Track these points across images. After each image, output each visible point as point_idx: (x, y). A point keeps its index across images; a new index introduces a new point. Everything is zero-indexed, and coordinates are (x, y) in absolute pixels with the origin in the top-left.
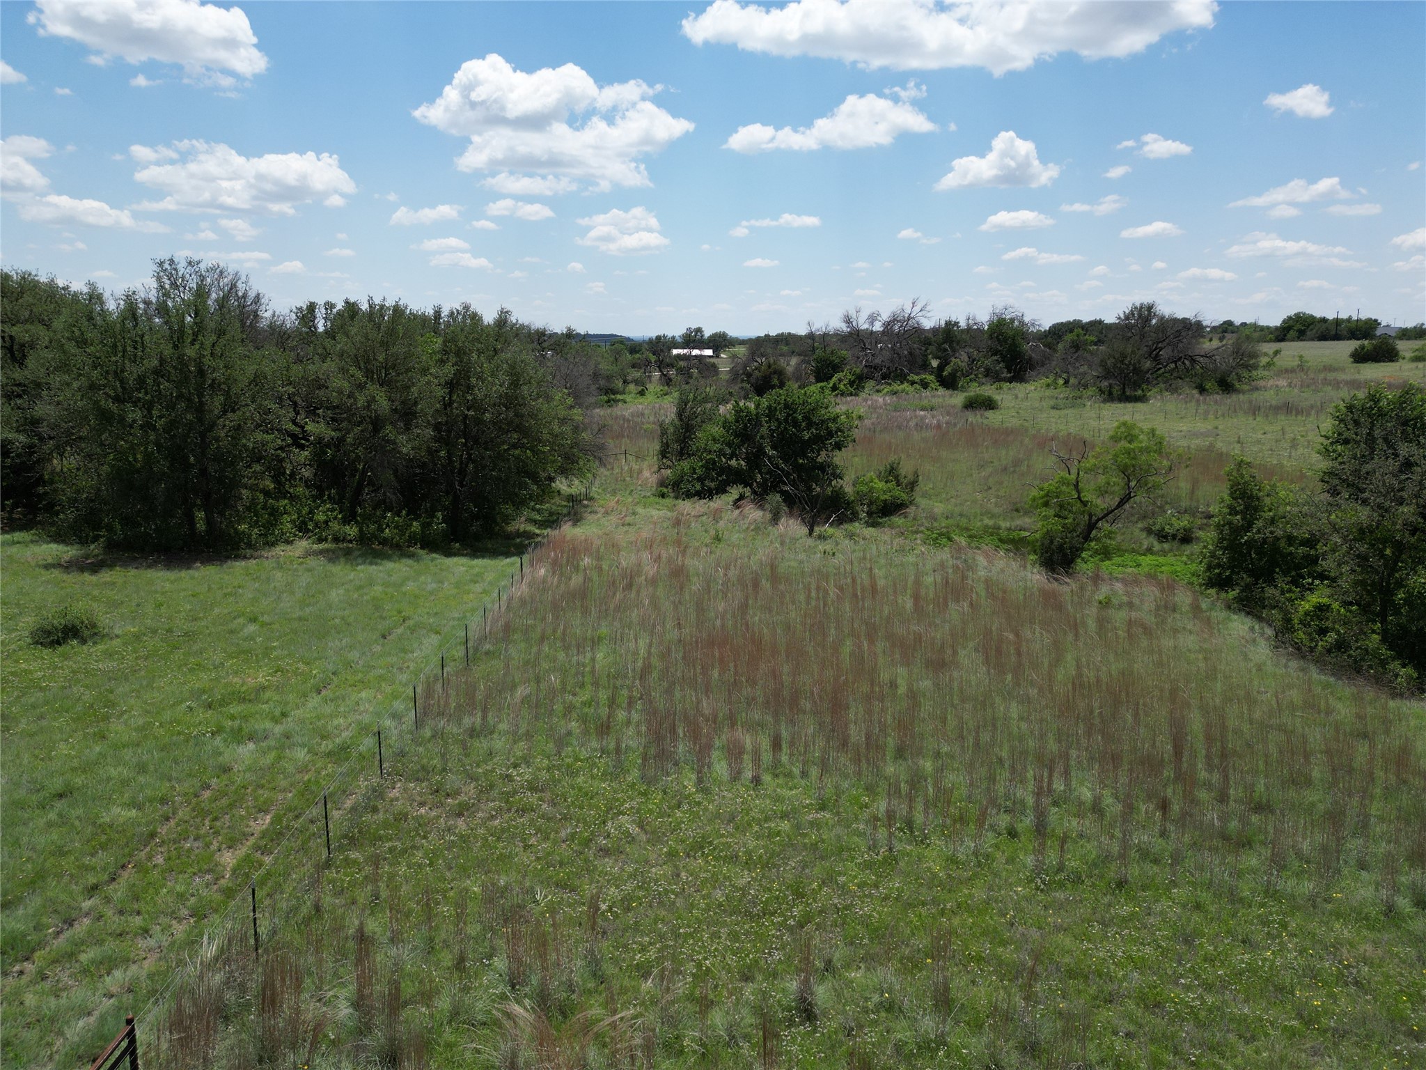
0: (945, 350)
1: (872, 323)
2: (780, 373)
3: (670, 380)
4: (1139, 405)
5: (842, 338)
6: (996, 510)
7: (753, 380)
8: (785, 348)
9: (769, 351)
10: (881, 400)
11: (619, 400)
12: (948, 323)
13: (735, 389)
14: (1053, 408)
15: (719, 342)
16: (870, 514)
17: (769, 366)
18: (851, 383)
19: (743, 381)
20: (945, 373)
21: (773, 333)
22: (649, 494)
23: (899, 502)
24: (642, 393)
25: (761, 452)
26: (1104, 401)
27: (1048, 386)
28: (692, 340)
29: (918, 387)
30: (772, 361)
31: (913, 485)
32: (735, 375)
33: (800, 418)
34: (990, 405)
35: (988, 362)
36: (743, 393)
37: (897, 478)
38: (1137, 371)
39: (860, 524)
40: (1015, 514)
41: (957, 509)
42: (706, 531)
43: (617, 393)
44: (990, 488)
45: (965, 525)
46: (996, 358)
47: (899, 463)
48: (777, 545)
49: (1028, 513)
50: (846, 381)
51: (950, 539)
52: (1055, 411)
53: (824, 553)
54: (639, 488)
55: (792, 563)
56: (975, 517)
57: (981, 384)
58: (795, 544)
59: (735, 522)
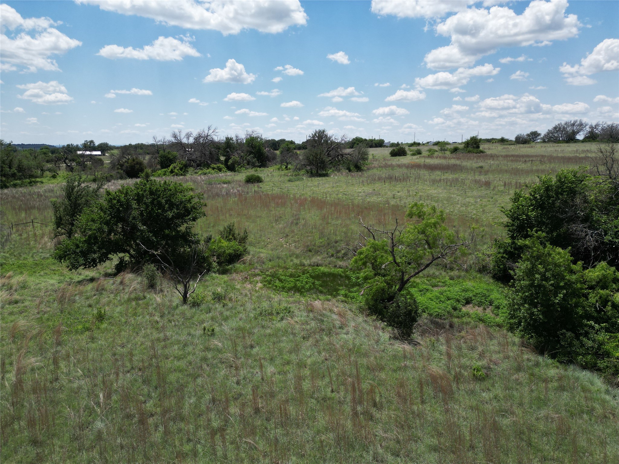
0: (228, 152)
1: (188, 138)
2: (141, 164)
3: (73, 168)
4: (327, 178)
5: (172, 145)
6: (298, 252)
7: (124, 168)
8: (141, 151)
9: (133, 152)
10: (199, 178)
11: (38, 182)
12: (227, 139)
13: (114, 173)
14: (289, 181)
15: (104, 148)
16: (219, 263)
17: (134, 160)
18: (181, 169)
19: (118, 169)
20: (229, 163)
21: (133, 143)
22: (48, 255)
23: (239, 253)
24: (54, 177)
25: (134, 228)
26: (310, 177)
27: (279, 169)
28: (90, 146)
29: (216, 171)
30: (135, 158)
31: (243, 240)
32: (113, 166)
33: (163, 201)
34: (258, 180)
35: (248, 158)
36: (119, 175)
37: (234, 236)
38: (323, 162)
39: (215, 272)
40: (310, 254)
41: (275, 253)
42: (90, 306)
43: (36, 177)
44: (287, 235)
45: (283, 265)
46: (252, 156)
47: (234, 226)
48: (157, 318)
49: (317, 252)
50: (178, 168)
51: (281, 280)
52: (290, 183)
53: (204, 329)
54: (41, 250)
55: (176, 347)
56: (287, 258)
57: (246, 169)
58: (173, 316)
59: (116, 293)
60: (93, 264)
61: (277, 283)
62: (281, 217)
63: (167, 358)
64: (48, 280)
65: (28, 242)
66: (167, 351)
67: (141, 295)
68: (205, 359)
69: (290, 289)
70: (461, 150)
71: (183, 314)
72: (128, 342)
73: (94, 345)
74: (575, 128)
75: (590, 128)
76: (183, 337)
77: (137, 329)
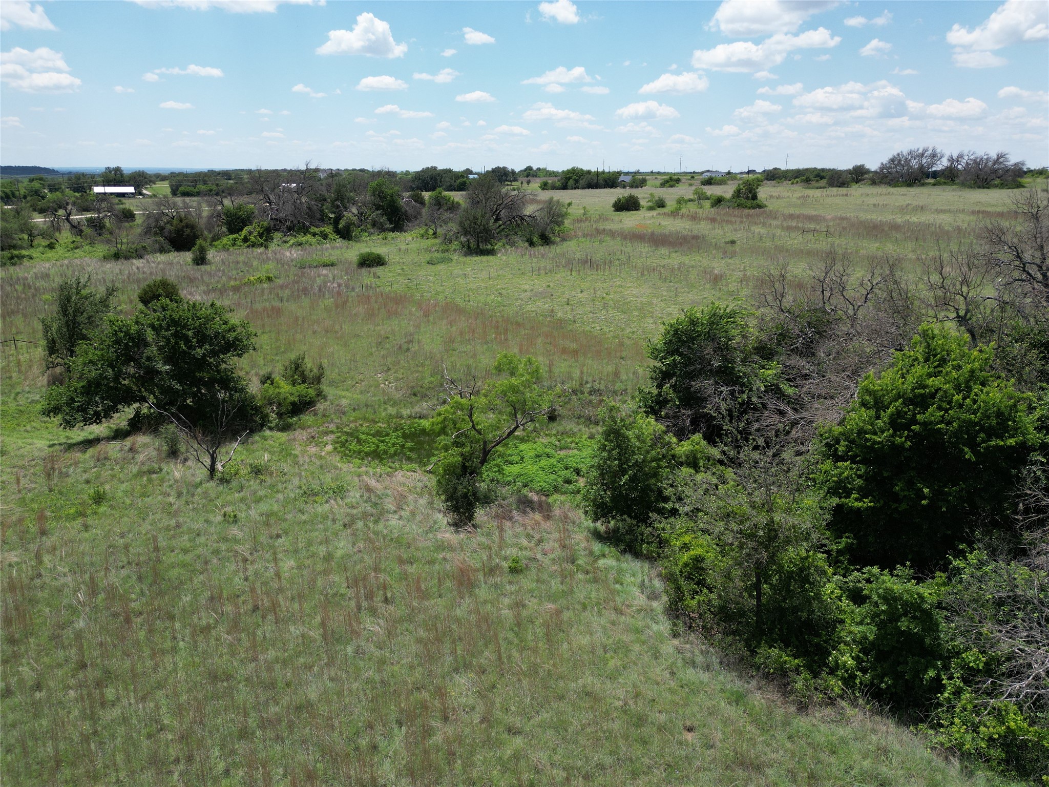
0: (338, 207)
2: (193, 226)
3: (81, 231)
4: (490, 258)
6: (398, 396)
7: (166, 233)
10: (288, 251)
11: (23, 257)
13: (148, 242)
14: (429, 263)
15: (140, 180)
16: (280, 415)
17: (181, 220)
18: (261, 235)
19: (155, 234)
20: (340, 226)
22: (38, 397)
23: (308, 399)
24: (51, 246)
26: (466, 255)
27: (422, 236)
28: (115, 177)
29: (320, 238)
30: (183, 214)
31: (318, 379)
33: (190, 334)
34: (379, 262)
35: (374, 215)
36: (157, 246)
37: (303, 375)
38: (487, 230)
39: (271, 429)
40: (414, 399)
41: (362, 398)
42: (88, 482)
43: (21, 248)
44: (389, 369)
45: (372, 417)
46: (379, 212)
47: (304, 358)
48: (171, 499)
49: (424, 396)
50: (255, 234)
51: (359, 441)
52: (430, 266)
53: (225, 515)
54: (27, 389)
55: (186, 537)
56: (379, 406)
57: (370, 234)
58: (193, 495)
59: (125, 462)
60: (97, 418)
61: (354, 446)
62: (388, 338)
63: (173, 551)
64: (35, 441)
65: (8, 375)
66: (174, 542)
67: (156, 466)
68: (216, 552)
69: (368, 454)
70: (728, 201)
71: (205, 494)
72: (129, 532)
73: (86, 535)
74: (924, 161)
75: (949, 160)
76: (199, 525)
77: (143, 515)
